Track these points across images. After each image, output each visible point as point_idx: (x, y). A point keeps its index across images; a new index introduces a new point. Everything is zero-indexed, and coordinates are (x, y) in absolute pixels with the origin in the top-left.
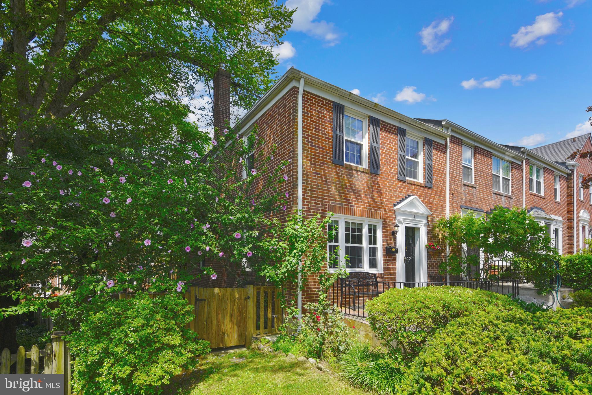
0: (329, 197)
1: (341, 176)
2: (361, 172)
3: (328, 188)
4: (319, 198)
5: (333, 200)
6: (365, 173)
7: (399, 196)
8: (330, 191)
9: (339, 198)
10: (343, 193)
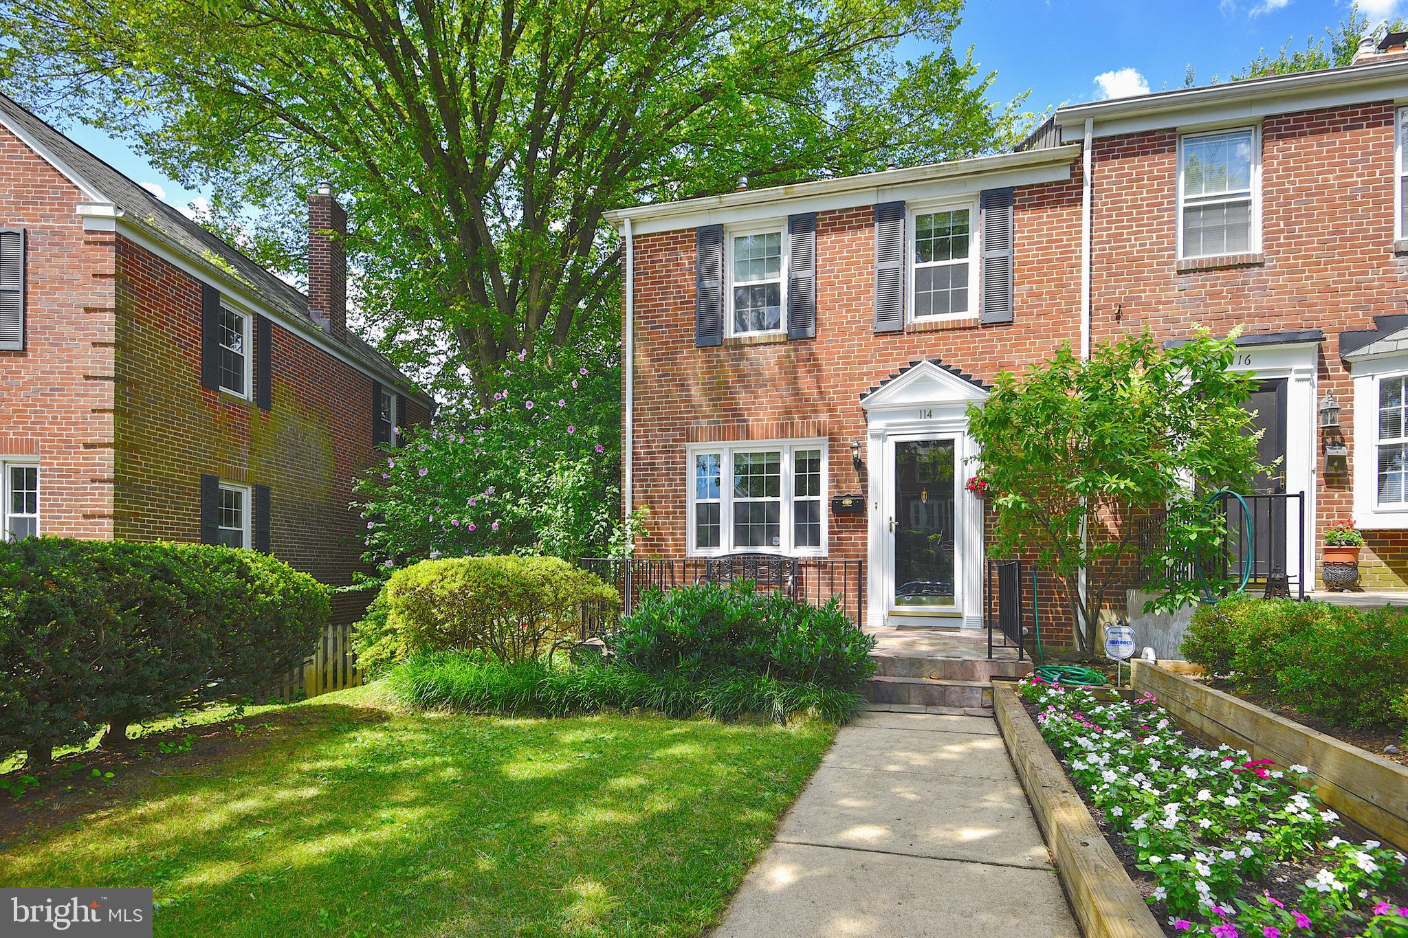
0: (690, 412)
1: (716, 367)
2: (765, 344)
3: (686, 396)
4: (668, 419)
5: (696, 418)
6: (775, 344)
7: (878, 373)
8: (690, 401)
9: (710, 411)
10: (720, 399)
